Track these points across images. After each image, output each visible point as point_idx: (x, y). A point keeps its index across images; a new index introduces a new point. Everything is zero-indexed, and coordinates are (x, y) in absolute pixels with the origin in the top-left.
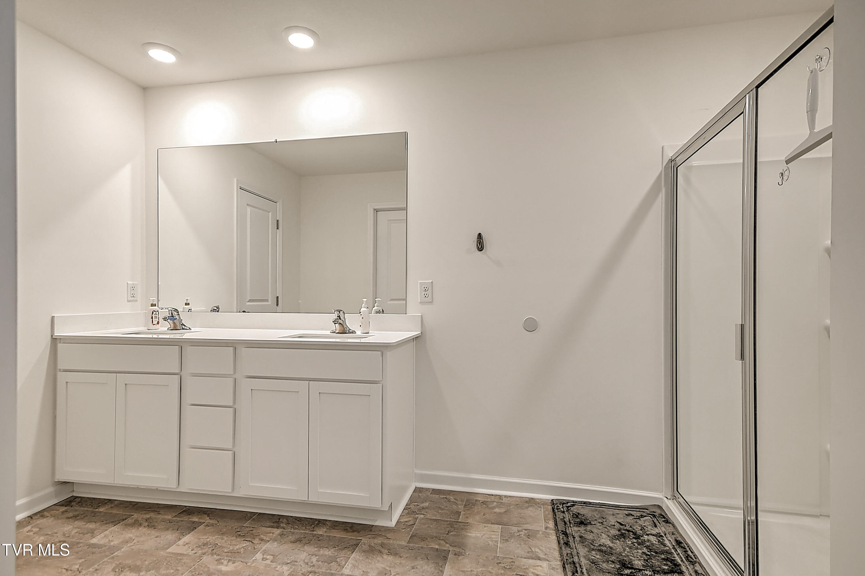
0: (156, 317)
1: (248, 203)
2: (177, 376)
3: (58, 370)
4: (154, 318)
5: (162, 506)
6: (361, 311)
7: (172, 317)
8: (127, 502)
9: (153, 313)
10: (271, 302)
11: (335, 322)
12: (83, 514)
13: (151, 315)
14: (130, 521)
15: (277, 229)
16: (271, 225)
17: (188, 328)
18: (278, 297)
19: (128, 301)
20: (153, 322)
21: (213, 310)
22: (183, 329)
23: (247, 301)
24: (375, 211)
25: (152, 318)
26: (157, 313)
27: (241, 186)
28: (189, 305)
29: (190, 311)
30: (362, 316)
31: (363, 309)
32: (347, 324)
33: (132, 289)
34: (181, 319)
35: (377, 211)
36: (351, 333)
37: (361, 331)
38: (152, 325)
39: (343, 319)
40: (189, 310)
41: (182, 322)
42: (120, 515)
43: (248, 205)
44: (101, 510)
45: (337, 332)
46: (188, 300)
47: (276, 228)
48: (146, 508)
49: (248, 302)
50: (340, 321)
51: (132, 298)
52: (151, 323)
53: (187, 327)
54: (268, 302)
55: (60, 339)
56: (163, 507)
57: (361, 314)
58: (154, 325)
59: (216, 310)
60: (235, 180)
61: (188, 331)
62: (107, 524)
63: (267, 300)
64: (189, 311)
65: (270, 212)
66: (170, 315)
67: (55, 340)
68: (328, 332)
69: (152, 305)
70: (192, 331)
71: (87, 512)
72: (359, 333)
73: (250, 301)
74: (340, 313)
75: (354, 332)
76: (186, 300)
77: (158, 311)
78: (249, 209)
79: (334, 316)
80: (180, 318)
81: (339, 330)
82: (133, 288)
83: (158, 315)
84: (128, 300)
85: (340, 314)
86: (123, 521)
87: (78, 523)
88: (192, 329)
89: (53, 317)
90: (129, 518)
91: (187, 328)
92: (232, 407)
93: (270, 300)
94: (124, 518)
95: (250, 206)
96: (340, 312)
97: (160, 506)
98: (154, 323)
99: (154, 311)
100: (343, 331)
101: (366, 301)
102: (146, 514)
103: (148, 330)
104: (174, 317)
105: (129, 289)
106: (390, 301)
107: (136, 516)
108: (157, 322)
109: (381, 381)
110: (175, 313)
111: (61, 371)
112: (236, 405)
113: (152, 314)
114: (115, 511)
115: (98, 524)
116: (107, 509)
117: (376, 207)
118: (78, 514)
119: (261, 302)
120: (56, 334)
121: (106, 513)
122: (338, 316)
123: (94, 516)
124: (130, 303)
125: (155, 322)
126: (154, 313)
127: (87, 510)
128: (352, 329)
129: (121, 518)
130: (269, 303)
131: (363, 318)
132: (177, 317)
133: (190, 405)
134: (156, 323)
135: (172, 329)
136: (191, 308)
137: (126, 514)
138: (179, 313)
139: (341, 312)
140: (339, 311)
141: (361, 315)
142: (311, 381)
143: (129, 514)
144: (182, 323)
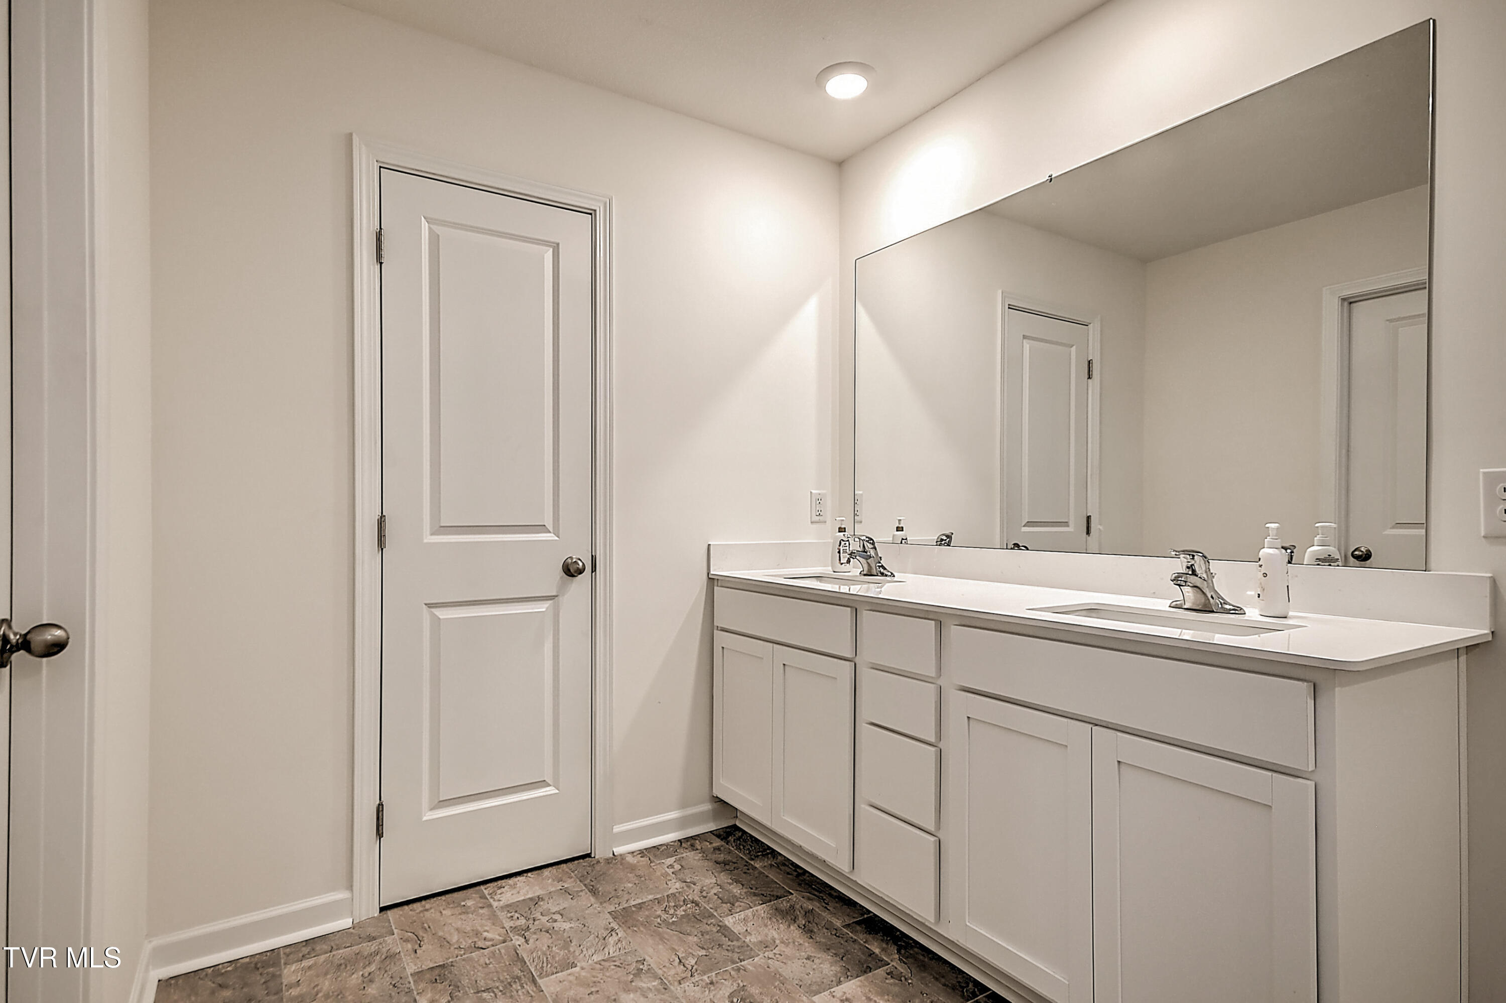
0: (845, 552)
1: (1024, 334)
2: (847, 663)
3: (716, 628)
4: (841, 552)
5: (835, 894)
6: (1260, 556)
7: (864, 552)
8: (793, 864)
9: (840, 543)
10: (1075, 526)
11: (1178, 580)
12: (734, 863)
13: (837, 547)
14: (784, 904)
15: (1089, 378)
16: (1076, 370)
17: (889, 574)
18: (1089, 518)
19: (812, 523)
20: (840, 560)
21: (940, 542)
22: (882, 574)
23: (1023, 524)
24: (1346, 304)
25: (839, 552)
26: (847, 544)
27: (1010, 303)
28: (903, 531)
29: (903, 541)
30: (1263, 570)
31: (1264, 552)
32: (1216, 589)
33: (818, 502)
34: (880, 556)
35: (1351, 303)
36: (1228, 612)
37: (1261, 610)
38: (839, 565)
39: (1205, 576)
40: (903, 539)
41: (881, 562)
42: (776, 887)
43: (1025, 337)
44: (758, 864)
45: (1185, 607)
46: (902, 521)
47: (1087, 376)
48: (814, 889)
49: (1024, 526)
50: (1193, 579)
51: (818, 518)
52: (838, 561)
53: (888, 571)
54: (1068, 526)
55: (718, 580)
56: (836, 897)
57: (1260, 563)
58: (842, 564)
59: (946, 541)
60: (1000, 291)
61: (888, 578)
62: (755, 895)
63: (1066, 524)
64: (901, 543)
65: (1073, 346)
66: (861, 549)
67: (712, 581)
68: (1162, 605)
69: (840, 530)
70: (895, 579)
71: (740, 859)
72: (1253, 614)
73: (1029, 524)
74: (1193, 559)
75: (1237, 611)
76: (898, 521)
77: (848, 541)
78: (1027, 345)
79: (1179, 565)
80: (877, 554)
81: (1194, 604)
82: (819, 500)
83: (848, 548)
84: (813, 520)
85: (1193, 562)
86: (776, 899)
87: (724, 878)
88: (895, 574)
89: (709, 545)
90: (785, 896)
91: (887, 573)
92: (934, 744)
93: (1071, 523)
94: (779, 894)
95: (1029, 339)
96: (1193, 556)
97: (833, 892)
98: (842, 562)
99: (842, 540)
100: (1205, 605)
101: (1278, 528)
102: (809, 899)
103: (834, 572)
104: (866, 552)
105: (814, 500)
106: (1393, 528)
107: (795, 897)
108: (847, 559)
109: (1312, 771)
110: (868, 544)
111: (719, 629)
112: (942, 741)
113: (840, 546)
114: (772, 875)
115: (745, 890)
116: (765, 866)
117: (1347, 293)
118: (728, 860)
119: (1053, 526)
120: (715, 570)
121: (760, 873)
122: (1188, 568)
123: (745, 873)
124: (815, 526)
125: (844, 560)
126: (843, 543)
127: (742, 858)
128: (1232, 599)
129: (775, 893)
130: (1070, 529)
131: (1265, 575)
132: (872, 553)
133: (867, 723)
134: (845, 562)
135: (865, 573)
136: (906, 536)
137: (783, 887)
138: (876, 545)
139: (1196, 557)
140: (1192, 554)
141: (1261, 566)
142: (1097, 725)
143: (787, 889)
144: (880, 565)
